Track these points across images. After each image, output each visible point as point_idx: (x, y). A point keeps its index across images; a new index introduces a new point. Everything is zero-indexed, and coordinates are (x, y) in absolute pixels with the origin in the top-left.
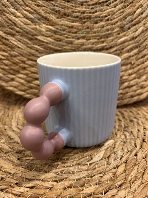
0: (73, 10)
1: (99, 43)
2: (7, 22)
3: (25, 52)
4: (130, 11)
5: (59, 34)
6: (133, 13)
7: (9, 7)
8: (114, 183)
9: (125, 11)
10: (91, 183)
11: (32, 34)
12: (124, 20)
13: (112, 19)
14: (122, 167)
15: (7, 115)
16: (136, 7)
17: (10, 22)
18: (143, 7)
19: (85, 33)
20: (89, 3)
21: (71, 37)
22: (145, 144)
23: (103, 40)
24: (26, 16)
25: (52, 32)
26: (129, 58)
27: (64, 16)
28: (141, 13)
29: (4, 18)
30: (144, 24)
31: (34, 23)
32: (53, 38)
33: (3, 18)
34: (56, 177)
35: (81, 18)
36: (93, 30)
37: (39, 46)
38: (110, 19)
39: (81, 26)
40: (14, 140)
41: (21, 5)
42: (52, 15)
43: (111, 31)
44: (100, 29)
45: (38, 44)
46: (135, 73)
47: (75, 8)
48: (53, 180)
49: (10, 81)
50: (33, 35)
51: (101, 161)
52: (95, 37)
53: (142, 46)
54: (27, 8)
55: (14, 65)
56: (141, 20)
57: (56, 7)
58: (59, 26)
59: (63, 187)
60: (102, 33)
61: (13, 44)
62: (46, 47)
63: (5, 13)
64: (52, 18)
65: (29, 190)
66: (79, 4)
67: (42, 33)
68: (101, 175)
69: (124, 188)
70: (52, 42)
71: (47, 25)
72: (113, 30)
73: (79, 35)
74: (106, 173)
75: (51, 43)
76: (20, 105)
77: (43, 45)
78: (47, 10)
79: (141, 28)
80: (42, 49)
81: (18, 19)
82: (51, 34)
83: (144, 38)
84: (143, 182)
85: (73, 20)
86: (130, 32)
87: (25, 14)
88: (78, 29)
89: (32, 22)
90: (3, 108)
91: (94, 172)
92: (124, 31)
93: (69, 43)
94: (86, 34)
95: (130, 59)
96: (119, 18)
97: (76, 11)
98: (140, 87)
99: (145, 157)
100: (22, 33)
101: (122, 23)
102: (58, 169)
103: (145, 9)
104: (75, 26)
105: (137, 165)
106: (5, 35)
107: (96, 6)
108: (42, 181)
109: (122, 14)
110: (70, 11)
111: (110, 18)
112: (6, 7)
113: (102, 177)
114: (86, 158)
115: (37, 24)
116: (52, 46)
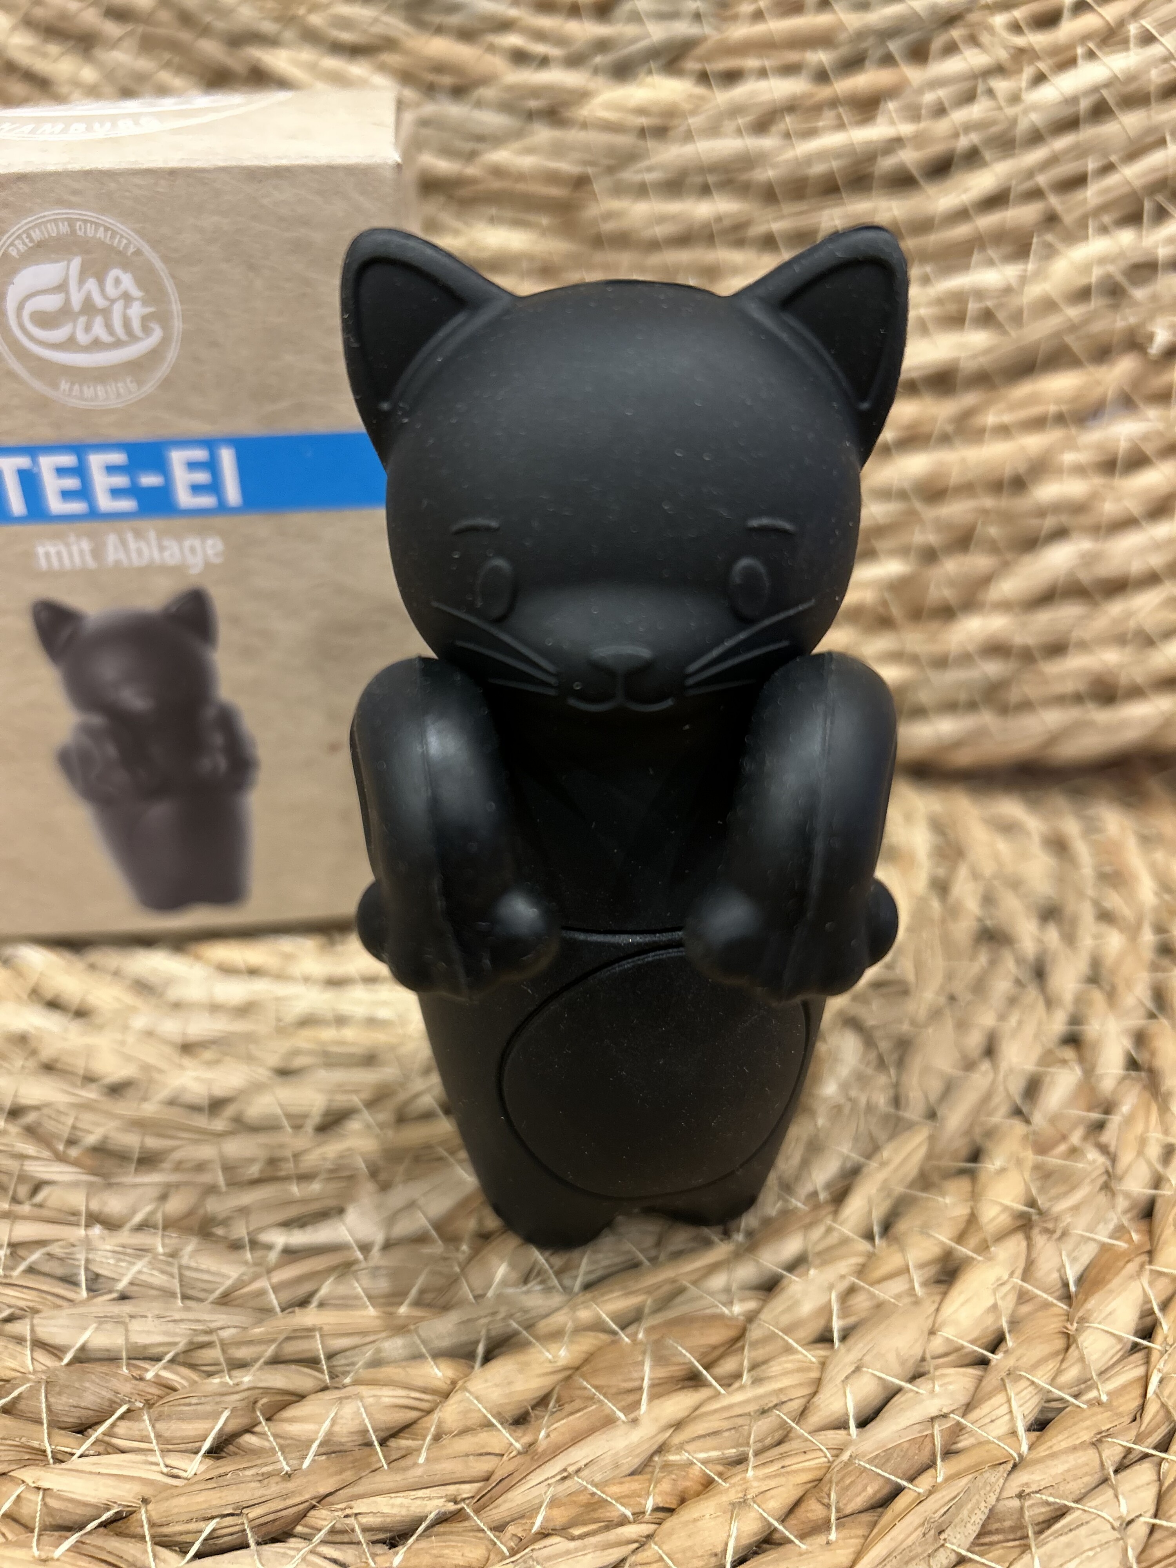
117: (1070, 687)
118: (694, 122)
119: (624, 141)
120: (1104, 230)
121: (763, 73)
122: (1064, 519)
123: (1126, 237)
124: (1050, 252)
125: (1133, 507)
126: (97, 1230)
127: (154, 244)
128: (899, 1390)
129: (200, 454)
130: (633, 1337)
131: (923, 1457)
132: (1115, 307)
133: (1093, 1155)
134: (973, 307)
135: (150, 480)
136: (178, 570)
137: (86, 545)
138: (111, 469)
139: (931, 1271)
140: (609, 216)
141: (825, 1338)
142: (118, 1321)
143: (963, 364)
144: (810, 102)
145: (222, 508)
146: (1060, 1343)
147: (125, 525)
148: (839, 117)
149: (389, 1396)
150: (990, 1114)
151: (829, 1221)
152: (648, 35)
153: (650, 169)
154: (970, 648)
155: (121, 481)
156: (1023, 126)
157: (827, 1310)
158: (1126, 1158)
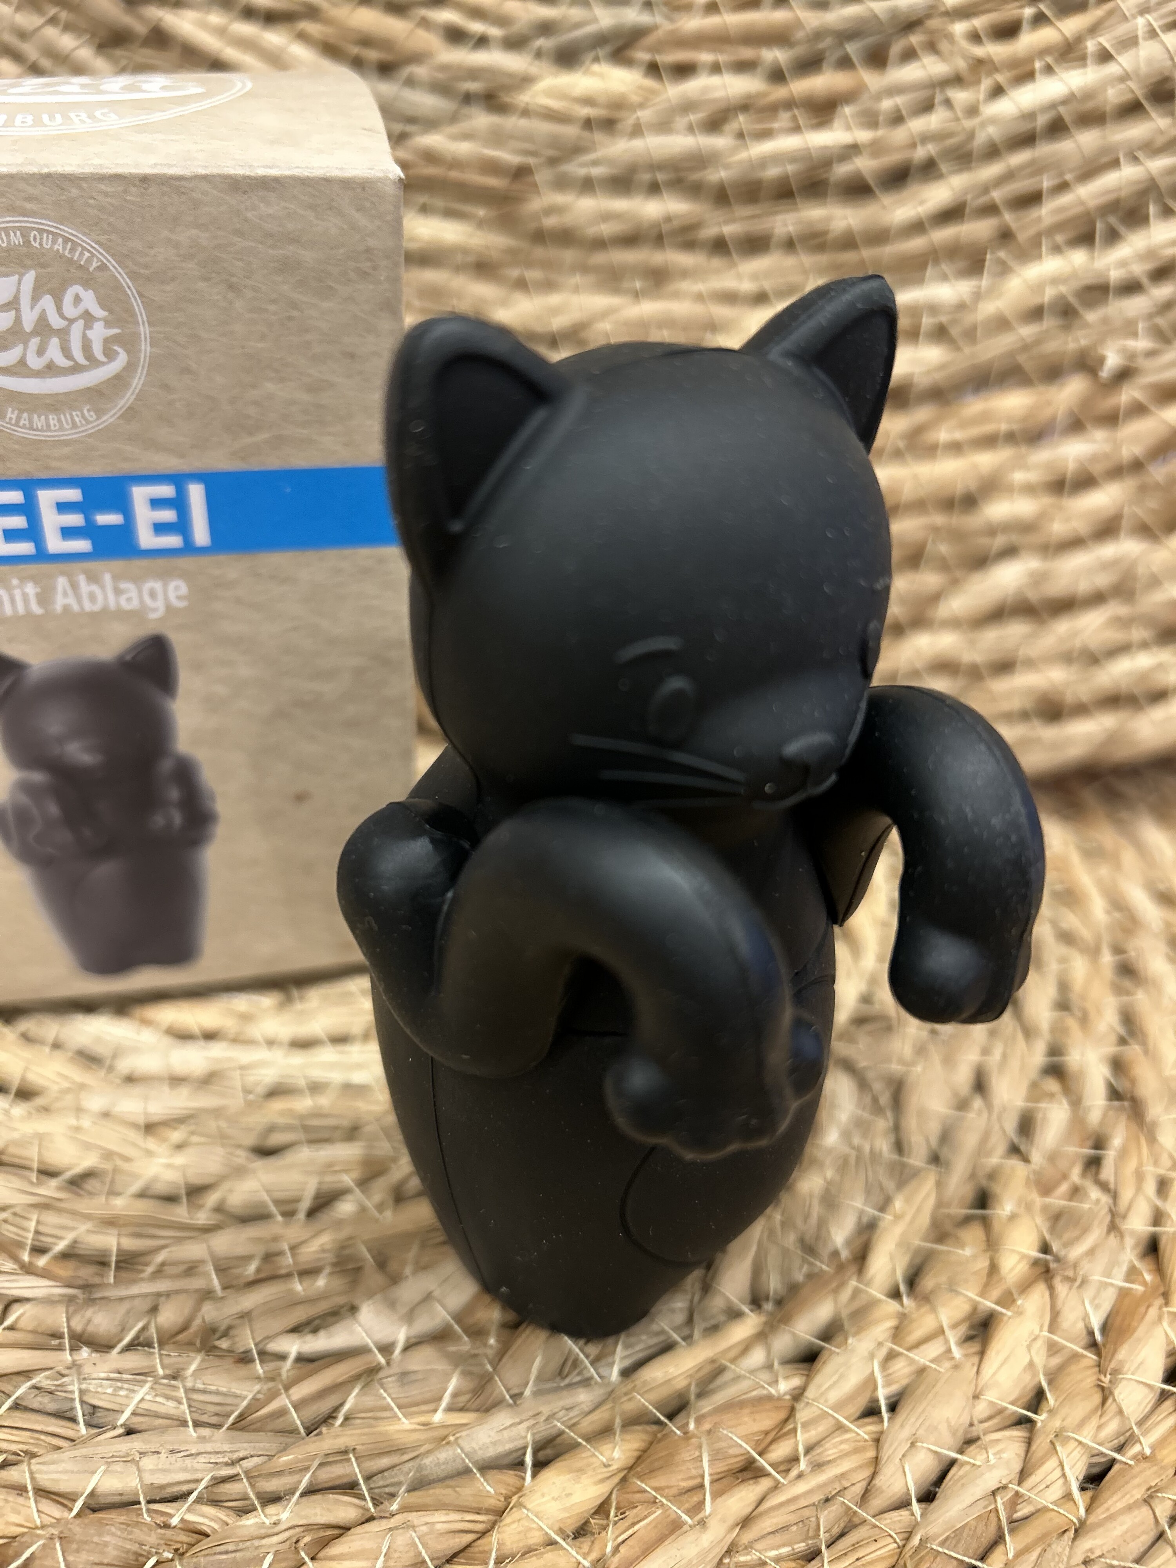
1: (783, 119)
14: (582, 1472)
21: (495, 32)
26: (1088, 305)
46: (1117, 472)
51: (419, 1359)
52: (747, 53)
68: (342, 1510)
73: (574, 13)
74: (393, 1497)
91: (291, 1455)
93: (468, 99)
95: (1091, 316)
98: (1147, 620)
99: (895, 1401)
113: (339, 1533)
117: (1016, 704)
118: (645, 115)
119: (571, 132)
120: (1057, 249)
121: (716, 69)
122: (1014, 538)
123: (1078, 258)
124: (1004, 270)
125: (1080, 527)
126: (85, 1353)
127: (122, 259)
128: (953, 1463)
129: (166, 491)
130: (684, 1427)
131: (990, 1533)
132: (1067, 328)
133: (1095, 1193)
134: (927, 322)
135: (108, 519)
136: (138, 615)
137: (31, 589)
138: (63, 507)
139: (963, 1329)
140: (550, 210)
141: (871, 1412)
142: (127, 1460)
143: (916, 380)
144: (763, 102)
145: (189, 548)
146: (1097, 1398)
147: (77, 566)
148: (794, 118)
149: (442, 1520)
150: (989, 1154)
151: (853, 1283)
152: (595, 20)
153: (595, 163)
154: (919, 665)
155: (75, 519)
156: (981, 139)
157: (870, 1382)
158: (1126, 1194)
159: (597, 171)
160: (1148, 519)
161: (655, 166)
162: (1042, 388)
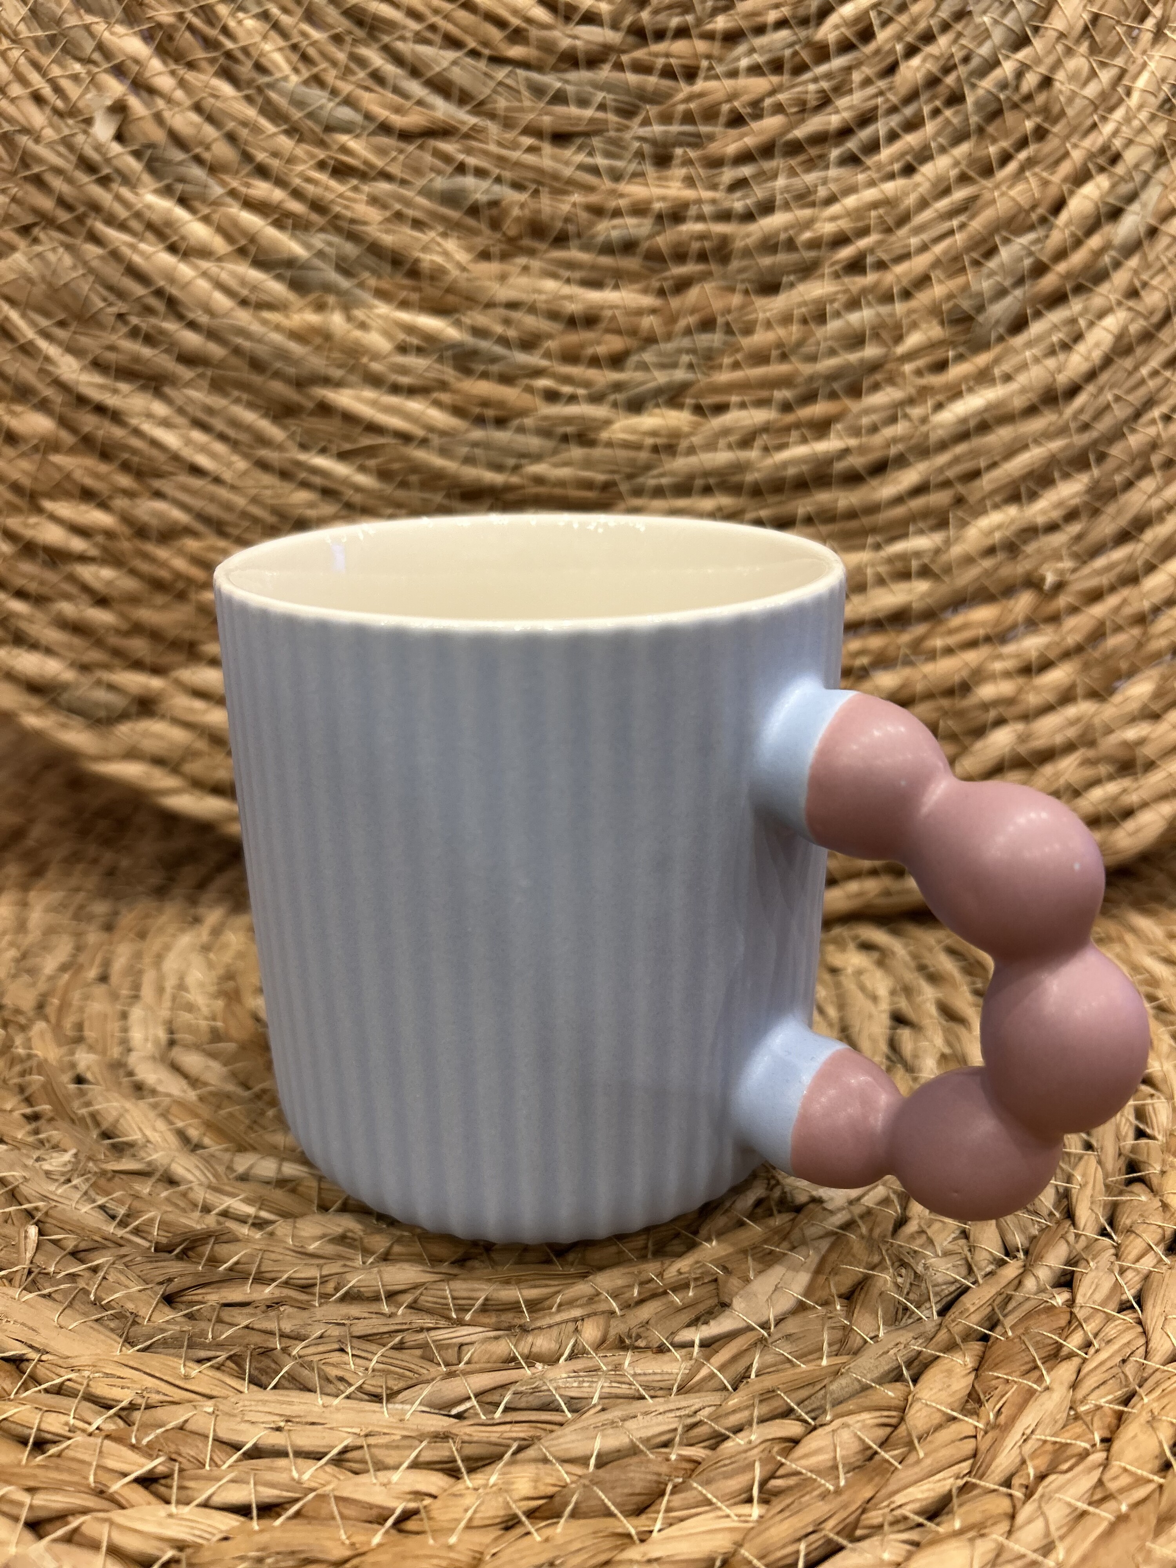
0: (593, 199)
1: (795, 435)
2: (111, 288)
3: (240, 501)
4: (1025, 202)
5: (495, 368)
6: (1041, 211)
7: (127, 180)
8: (884, 1492)
9: (987, 196)
10: (707, 1483)
11: (291, 371)
12: (977, 263)
13: (885, 257)
14: (949, 1372)
15: (92, 973)
16: (1066, 168)
17: (139, 290)
18: (1120, 169)
19: (685, 358)
20: (714, 148)
21: (581, 392)
22: (1142, 1196)
23: (819, 409)
24: (253, 249)
25: (441, 359)
26: (1025, 542)
27: (527, 242)
28: (1103, 210)
29: (95, 263)
30: (1133, 293)
31: (312, 297)
32: (445, 397)
33: (85, 263)
34: (443, 1437)
35: (655, 258)
36: (746, 342)
37: (343, 456)
38: (870, 260)
39: (654, 311)
40: (142, 1154)
41: (214, 169)
42: (444, 235)
43: (883, 343)
44: (795, 330)
45: (334, 449)
46: (1067, 655)
47: (607, 184)
48: (427, 1456)
49: (123, 716)
50: (301, 383)
51: (791, 1326)
52: (764, 394)
53: (1116, 451)
54: (262, 189)
55: (160, 599)
56: (1107, 259)
57: (469, 181)
58: (491, 312)
59: (493, 1509)
60: (813, 358)
61: (155, 443)
62: (396, 466)
63: (100, 227)
64: (439, 259)
65: (240, 1530)
66: (640, 155)
67: (365, 366)
68: (792, 1428)
69: (957, 1525)
70: (443, 433)
71: (404, 305)
72: (899, 339)
73: (639, 376)
74: (825, 1412)
75: (436, 440)
76: (193, 901)
77: (370, 451)
78: (408, 203)
79: (1112, 323)
80: (363, 479)
81: (196, 267)
82: (431, 375)
83: (1137, 398)
84: (1113, 1486)
85: (593, 267)
86: (1028, 354)
87: (244, 233)
88: (633, 332)
89: (298, 286)
90: (64, 919)
91: (734, 1401)
92: (980, 346)
93: (565, 439)
94: (691, 366)
95: (1030, 548)
96: (938, 249)
97: (622, 203)
98: (1108, 759)
99: (1139, 1298)
100: (221, 364)
101: (966, 288)
102: (465, 1373)
103: (1138, 178)
104: (608, 313)
105: (1071, 1355)
106: (98, 379)
107: (767, 165)
108: (339, 1461)
109: (962, 218)
110: (574, 205)
111: (872, 250)
112: (105, 182)
113: (795, 1442)
114: (677, 1299)
115: (331, 299)
116: (439, 462)
159: (664, 481)
160: (1096, 686)
161: (706, 474)
162: (1004, 602)
